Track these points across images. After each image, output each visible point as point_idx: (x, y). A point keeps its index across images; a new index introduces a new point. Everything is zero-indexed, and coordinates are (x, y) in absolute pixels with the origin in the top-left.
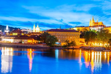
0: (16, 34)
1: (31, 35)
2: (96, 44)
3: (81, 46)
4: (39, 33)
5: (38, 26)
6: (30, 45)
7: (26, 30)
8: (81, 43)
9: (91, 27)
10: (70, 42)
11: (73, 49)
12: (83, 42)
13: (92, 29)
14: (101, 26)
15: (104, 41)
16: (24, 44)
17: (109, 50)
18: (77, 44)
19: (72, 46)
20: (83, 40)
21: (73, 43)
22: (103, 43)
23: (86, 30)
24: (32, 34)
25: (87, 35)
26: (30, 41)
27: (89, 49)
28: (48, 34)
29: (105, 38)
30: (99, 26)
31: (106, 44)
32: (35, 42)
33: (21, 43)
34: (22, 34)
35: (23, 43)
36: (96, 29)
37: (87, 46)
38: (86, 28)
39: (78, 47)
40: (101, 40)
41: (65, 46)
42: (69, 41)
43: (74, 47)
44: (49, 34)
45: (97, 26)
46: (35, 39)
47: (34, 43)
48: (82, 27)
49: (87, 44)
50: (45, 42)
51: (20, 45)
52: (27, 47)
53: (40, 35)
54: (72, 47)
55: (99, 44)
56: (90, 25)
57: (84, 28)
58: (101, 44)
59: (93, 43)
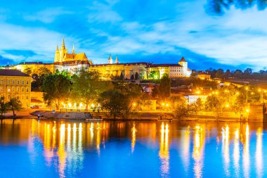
2: (70, 104)
3: (35, 110)
8: (34, 104)
9: (58, 63)
10: (7, 100)
11: (14, 117)
12: (39, 101)
13: (61, 69)
14: (83, 63)
15: (88, 97)
17: (100, 117)
18: (24, 106)
19: (13, 110)
20: (39, 95)
21: (14, 104)
22: (87, 103)
23: (47, 71)
25: (50, 84)
27: (54, 118)
29: (92, 91)
30: (78, 62)
31: (93, 106)
36: (71, 70)
37: (48, 110)
38: (47, 67)
39: (27, 113)
40: (83, 96)
42: (3, 98)
43: (17, 114)
45: (74, 62)
48: (36, 63)
54: (10, 113)
55: (78, 105)
56: (56, 61)
57: (42, 66)
58: (81, 104)
59: (62, 103)
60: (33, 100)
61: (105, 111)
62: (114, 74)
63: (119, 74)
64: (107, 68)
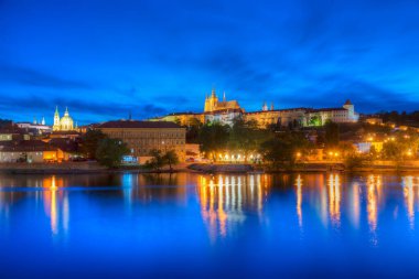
0: (9, 137)
1: (54, 139)
2: (227, 156)
3: (190, 164)
4: (74, 133)
5: (66, 114)
6: (51, 167)
7: (32, 124)
8: (189, 157)
9: (208, 113)
10: (164, 153)
11: (171, 171)
12: (194, 154)
13: (212, 118)
14: (235, 111)
15: (247, 148)
16: (34, 163)
17: (262, 170)
18: (180, 159)
19: (169, 163)
20: (195, 148)
21: (170, 158)
22: (247, 154)
23: (198, 121)
24: (56, 136)
26: (49, 156)
27: (212, 171)
28: (102, 136)
29: (250, 141)
30: (231, 110)
31: (253, 157)
32: (66, 159)
33: (22, 161)
34: (27, 137)
35: (30, 161)
36: (227, 120)
37: (204, 162)
38: (197, 117)
39: (183, 167)
40: (241, 147)
41: (148, 166)
42: (160, 152)
43: (174, 167)
44: (105, 135)
45: (225, 111)
46: (64, 150)
47: (63, 160)
48: (185, 114)
49: (206, 157)
50: (92, 158)
51: (20, 167)
52: (43, 172)
53: (77, 138)
54: (167, 167)
55: (236, 157)
56: (206, 110)
57: (191, 116)
58: (239, 156)
59: (220, 156)
60: (188, 153)
61: (267, 162)
62: (270, 121)
63: (276, 121)
64: (262, 116)
